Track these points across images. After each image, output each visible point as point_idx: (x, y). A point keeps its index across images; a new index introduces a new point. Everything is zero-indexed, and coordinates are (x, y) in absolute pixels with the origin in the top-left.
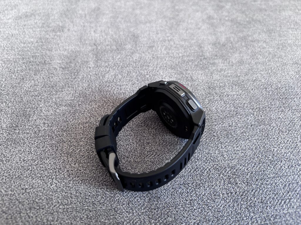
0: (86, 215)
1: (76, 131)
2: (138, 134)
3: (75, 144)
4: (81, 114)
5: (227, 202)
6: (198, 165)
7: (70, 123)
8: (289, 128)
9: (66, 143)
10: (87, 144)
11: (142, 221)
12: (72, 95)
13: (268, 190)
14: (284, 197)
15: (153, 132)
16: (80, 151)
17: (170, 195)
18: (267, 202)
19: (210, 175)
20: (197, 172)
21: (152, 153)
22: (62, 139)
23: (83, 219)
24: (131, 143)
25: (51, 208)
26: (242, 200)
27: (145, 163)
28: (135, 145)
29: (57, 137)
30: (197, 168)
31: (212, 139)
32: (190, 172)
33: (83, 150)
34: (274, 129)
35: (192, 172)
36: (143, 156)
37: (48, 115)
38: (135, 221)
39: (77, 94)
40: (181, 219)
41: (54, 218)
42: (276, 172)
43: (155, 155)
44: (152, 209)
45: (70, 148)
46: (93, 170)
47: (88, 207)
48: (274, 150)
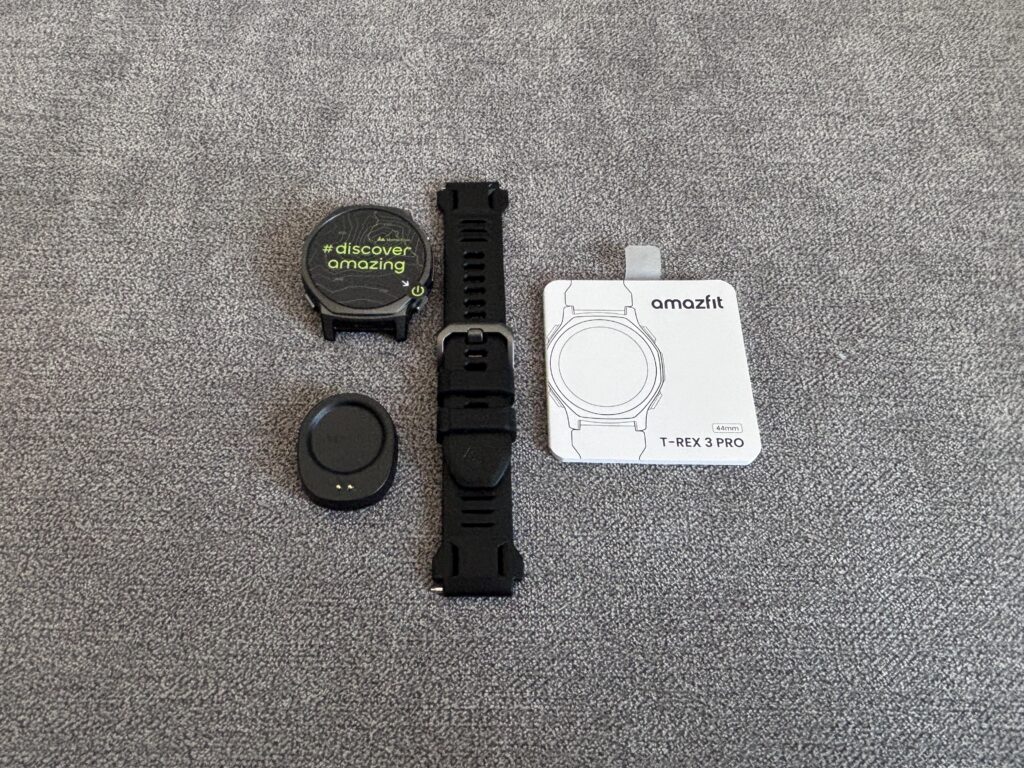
0: (87, 650)
1: (101, 429)
2: (250, 455)
3: (93, 468)
4: (121, 381)
5: (400, 662)
6: (367, 559)
7: (90, 404)
8: (638, 484)
9: (74, 462)
10: (120, 470)
11: (199, 682)
12: (111, 319)
13: (506, 647)
14: (539, 670)
15: (287, 453)
16: (101, 488)
17: (279, 627)
18: (491, 676)
19: (386, 588)
20: (359, 575)
21: (269, 512)
22: (65, 450)
23: (78, 659)
24: (225, 480)
25: (16, 625)
26: (436, 661)
27: (247, 538)
28: (234, 487)
29: (55, 442)
30: (362, 567)
31: (428, 489)
32: (344, 573)
33: (110, 487)
34: (597, 482)
35: (347, 574)
36: (247, 519)
37: (41, 376)
38: (186, 679)
39: (122, 316)
40: (286, 688)
41: (20, 649)
42: (546, 604)
43: (276, 518)
44: (229, 655)
45: (80, 476)
46: (123, 541)
47: (94, 631)
48: (567, 544)
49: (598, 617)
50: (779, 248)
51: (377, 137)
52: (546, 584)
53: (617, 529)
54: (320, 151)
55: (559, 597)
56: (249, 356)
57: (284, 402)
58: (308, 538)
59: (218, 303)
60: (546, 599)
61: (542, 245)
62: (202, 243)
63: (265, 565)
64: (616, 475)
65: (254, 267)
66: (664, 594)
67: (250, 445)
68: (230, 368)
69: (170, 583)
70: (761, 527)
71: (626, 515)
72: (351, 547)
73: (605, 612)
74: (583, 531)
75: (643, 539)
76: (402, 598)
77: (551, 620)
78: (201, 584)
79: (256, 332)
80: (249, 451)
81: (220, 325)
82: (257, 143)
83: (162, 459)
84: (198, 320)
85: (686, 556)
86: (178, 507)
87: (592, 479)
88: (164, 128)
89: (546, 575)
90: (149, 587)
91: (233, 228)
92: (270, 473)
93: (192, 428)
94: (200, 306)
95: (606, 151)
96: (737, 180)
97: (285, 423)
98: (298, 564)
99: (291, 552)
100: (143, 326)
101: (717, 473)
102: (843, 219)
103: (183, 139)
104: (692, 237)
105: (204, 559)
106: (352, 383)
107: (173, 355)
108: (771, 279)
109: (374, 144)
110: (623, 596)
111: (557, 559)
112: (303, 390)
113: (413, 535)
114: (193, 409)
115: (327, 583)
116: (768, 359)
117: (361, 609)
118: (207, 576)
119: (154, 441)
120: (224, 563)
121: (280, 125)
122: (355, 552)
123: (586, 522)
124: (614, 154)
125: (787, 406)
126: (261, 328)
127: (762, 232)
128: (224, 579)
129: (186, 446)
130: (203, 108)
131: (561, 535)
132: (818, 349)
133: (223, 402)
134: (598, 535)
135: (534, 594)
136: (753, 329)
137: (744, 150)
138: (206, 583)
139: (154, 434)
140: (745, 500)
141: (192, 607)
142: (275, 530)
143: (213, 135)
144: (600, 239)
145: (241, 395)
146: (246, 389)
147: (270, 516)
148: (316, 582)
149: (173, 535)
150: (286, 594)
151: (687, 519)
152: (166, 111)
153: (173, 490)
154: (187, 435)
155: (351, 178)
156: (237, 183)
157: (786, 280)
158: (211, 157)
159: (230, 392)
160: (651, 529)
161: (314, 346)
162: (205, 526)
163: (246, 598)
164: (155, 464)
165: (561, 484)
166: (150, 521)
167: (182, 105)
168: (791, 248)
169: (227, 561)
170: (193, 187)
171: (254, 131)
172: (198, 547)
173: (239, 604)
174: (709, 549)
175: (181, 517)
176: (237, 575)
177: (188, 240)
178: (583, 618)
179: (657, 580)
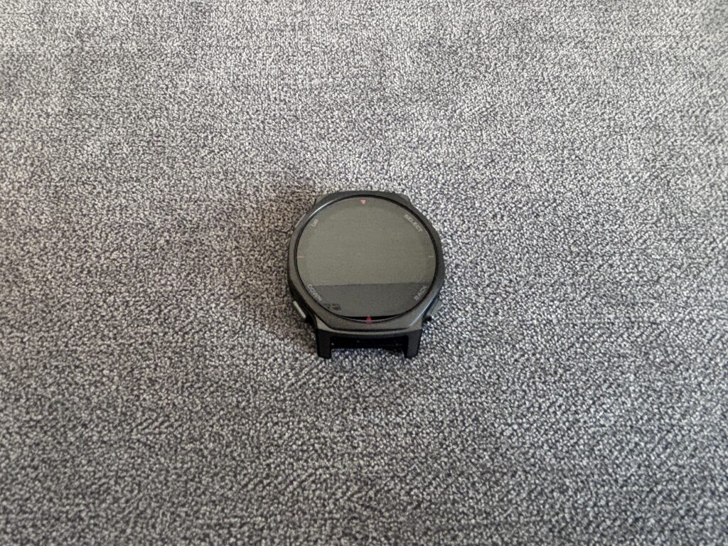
49: (550, 521)
50: (661, 111)
51: (252, 26)
52: (484, 484)
53: (555, 413)
54: (196, 40)
55: (502, 500)
56: (128, 241)
57: (170, 288)
58: (202, 443)
59: (95, 188)
60: (487, 504)
61: (426, 117)
62: (78, 129)
63: (153, 482)
64: (542, 349)
65: (131, 151)
66: (622, 487)
67: (131, 337)
68: (108, 254)
69: (39, 509)
70: (711, 400)
71: (561, 396)
72: (253, 453)
73: (557, 514)
74: (517, 417)
75: (585, 422)
76: (318, 512)
77: (496, 529)
78: (76, 509)
79: (135, 215)
80: (131, 345)
81: (96, 210)
82: (133, 35)
83: (32, 359)
84: (72, 206)
85: (637, 439)
86: (50, 414)
87: (517, 356)
88: (40, 25)
89: (482, 474)
90: (13, 516)
91: (110, 114)
92: (155, 369)
93: (66, 323)
94: (74, 192)
95: (476, 31)
96: (606, 52)
97: (170, 311)
98: (190, 477)
99: (183, 463)
100: (13, 215)
101: (651, 342)
102: (715, 83)
103: (58, 34)
104: (574, 104)
105: (81, 477)
106: (242, 264)
107: (45, 243)
108: (660, 140)
109: (248, 31)
110: (575, 493)
111: (493, 453)
112: (189, 274)
113: (323, 433)
114: (68, 300)
115: (227, 498)
116: (676, 219)
117: (270, 529)
118: (84, 498)
119: (22, 338)
120: (103, 480)
121: (155, 19)
122: (258, 458)
123: (519, 407)
124: (484, 32)
125: (707, 266)
126: (141, 211)
127: (641, 98)
128: (104, 501)
129: (59, 343)
130: (79, 7)
131: (493, 424)
132: (723, 206)
133: (100, 291)
134: (534, 421)
135: (472, 498)
136: (655, 189)
137: (607, 25)
138: (82, 507)
139: (23, 331)
140: (687, 370)
141: (65, 539)
142: (163, 436)
143: (89, 29)
144: (484, 109)
145: (120, 283)
146: (125, 276)
147: (156, 419)
148: (214, 498)
149: (44, 449)
150: (179, 516)
151: (630, 396)
152: (43, 11)
153: (44, 394)
154: (60, 330)
155: (228, 64)
156: (114, 71)
157: (676, 141)
158: (87, 49)
159: (108, 281)
160: (592, 410)
161: (198, 227)
162: (81, 436)
163: (131, 525)
164: (24, 365)
165: (483, 364)
166: (17, 433)
167: (58, 5)
168: (673, 111)
169: (107, 477)
170: (68, 77)
171: (130, 25)
172: (73, 462)
173: (123, 531)
174: (660, 430)
175: (52, 427)
176: (120, 495)
177: (64, 127)
178: (534, 523)
179: (610, 471)
